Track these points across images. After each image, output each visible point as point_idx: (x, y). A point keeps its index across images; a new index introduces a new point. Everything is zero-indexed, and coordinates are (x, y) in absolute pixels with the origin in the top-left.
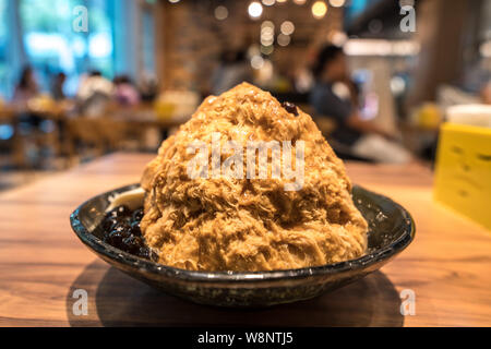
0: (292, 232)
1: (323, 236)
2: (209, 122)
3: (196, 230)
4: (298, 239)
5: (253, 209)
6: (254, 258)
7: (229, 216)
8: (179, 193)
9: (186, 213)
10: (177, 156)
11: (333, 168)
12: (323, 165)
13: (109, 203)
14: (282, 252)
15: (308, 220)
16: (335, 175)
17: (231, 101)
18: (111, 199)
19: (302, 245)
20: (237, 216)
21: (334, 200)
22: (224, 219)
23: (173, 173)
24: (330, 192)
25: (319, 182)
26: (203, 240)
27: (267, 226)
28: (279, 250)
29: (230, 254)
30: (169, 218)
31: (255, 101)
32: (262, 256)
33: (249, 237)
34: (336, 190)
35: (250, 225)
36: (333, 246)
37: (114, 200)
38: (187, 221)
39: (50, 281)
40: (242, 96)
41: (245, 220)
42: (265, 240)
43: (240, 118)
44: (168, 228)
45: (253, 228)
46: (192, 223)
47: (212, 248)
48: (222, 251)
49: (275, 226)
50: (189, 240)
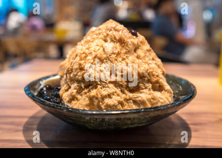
0: (134, 94)
1: (150, 97)
2: (93, 41)
3: (88, 94)
4: (137, 97)
5: (116, 83)
6: (116, 106)
7: (104, 87)
8: (79, 76)
9: (83, 86)
10: (78, 58)
11: (156, 64)
12: (150, 62)
13: (40, 85)
14: (130, 104)
15: (142, 89)
16: (156, 67)
17: (104, 30)
18: (41, 82)
19: (140, 101)
20: (108, 87)
21: (155, 79)
22: (101, 88)
23: (76, 66)
24: (153, 75)
25: (148, 70)
26: (91, 99)
27: (122, 92)
28: (128, 103)
29: (105, 104)
30: (75, 89)
31: (116, 30)
32: (120, 105)
33: (114, 97)
34: (157, 74)
35: (115, 91)
36: (154, 101)
37: (43, 83)
38: (83, 90)
39: (12, 124)
40: (109, 28)
41: (112, 89)
42: (121, 98)
43: (108, 39)
44: (74, 93)
45: (116, 92)
46: (86, 91)
47: (96, 102)
48: (101, 103)
49: (126, 91)
50: (85, 99)
